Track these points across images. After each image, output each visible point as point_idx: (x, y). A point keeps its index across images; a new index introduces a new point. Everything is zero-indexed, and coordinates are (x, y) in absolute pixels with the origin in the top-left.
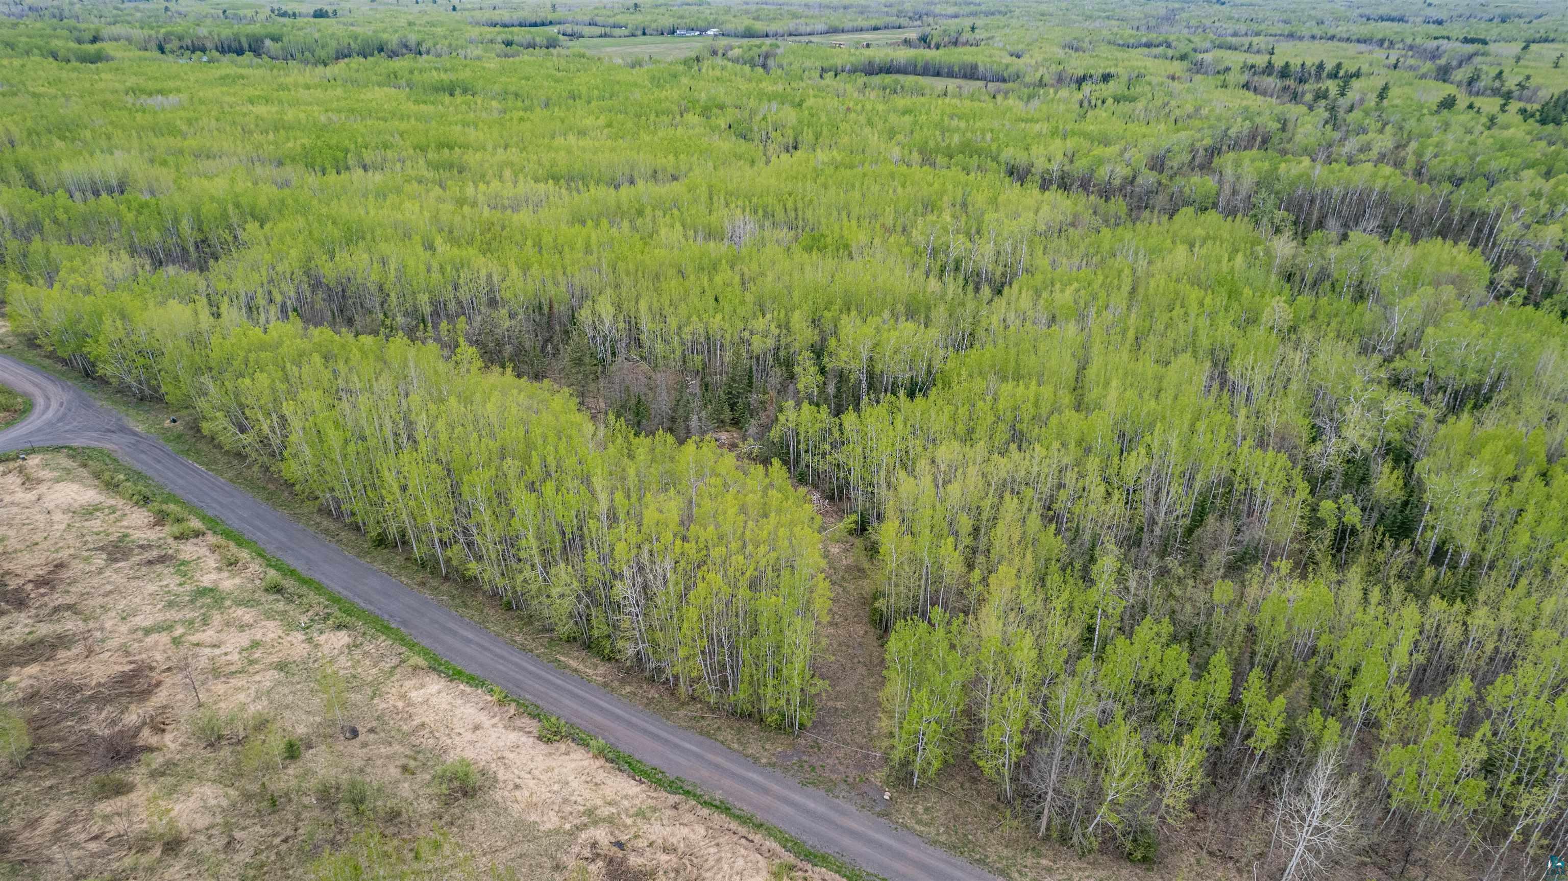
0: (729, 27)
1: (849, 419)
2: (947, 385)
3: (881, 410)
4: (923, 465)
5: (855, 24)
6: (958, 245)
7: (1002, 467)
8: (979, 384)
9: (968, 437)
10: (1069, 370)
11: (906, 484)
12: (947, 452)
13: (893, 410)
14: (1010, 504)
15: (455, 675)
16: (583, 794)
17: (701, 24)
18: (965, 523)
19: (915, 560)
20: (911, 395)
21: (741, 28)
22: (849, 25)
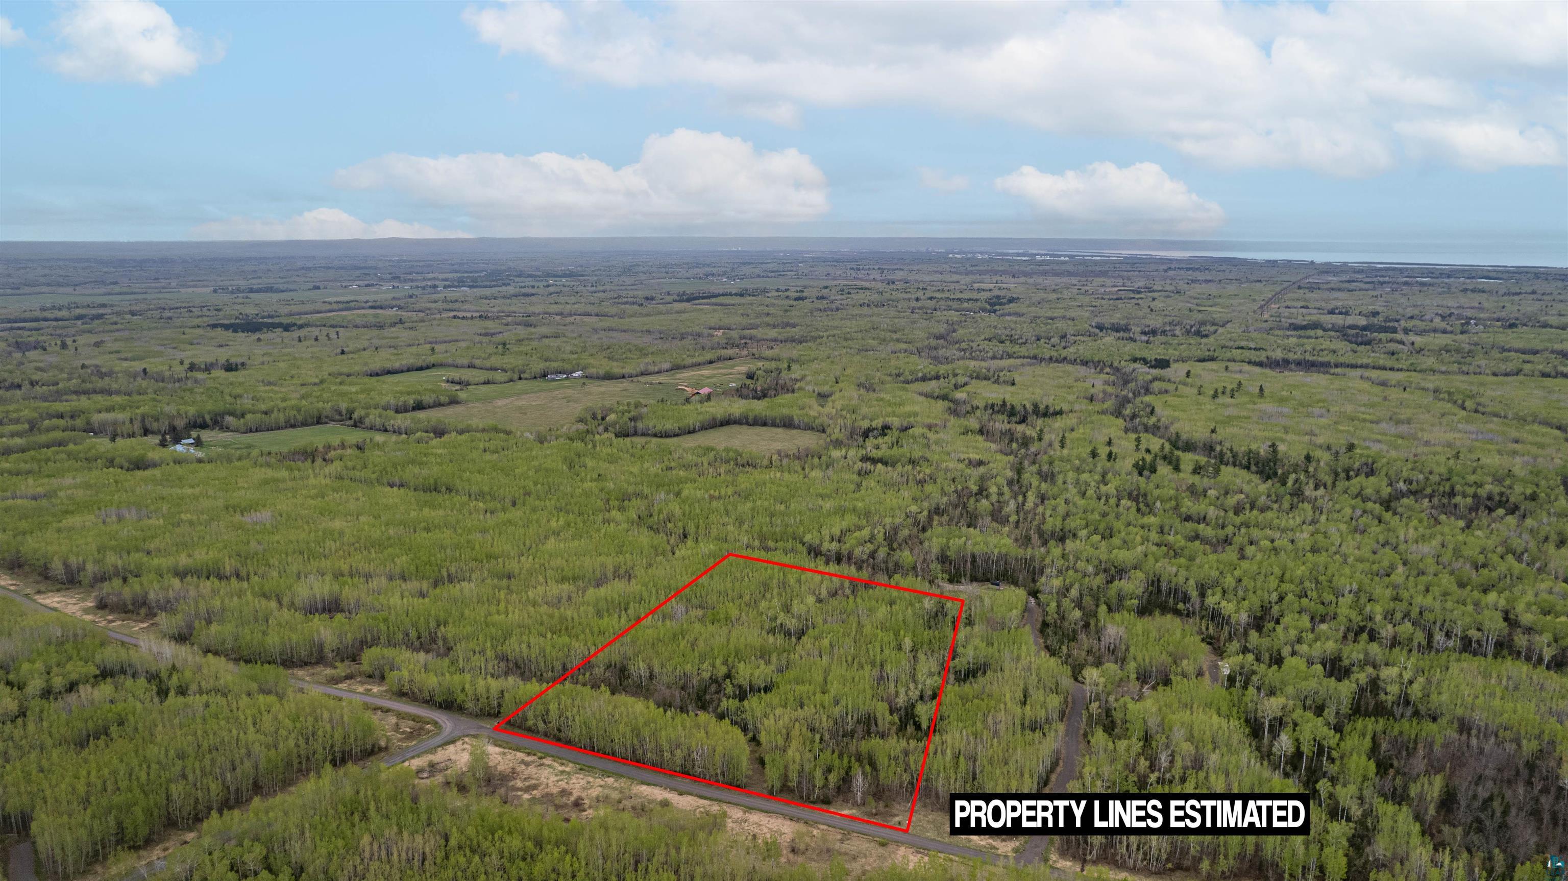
0: (593, 371)
1: (746, 703)
2: (778, 687)
3: (755, 699)
4: (771, 716)
5: (694, 360)
6: (782, 618)
7: (795, 715)
8: (789, 687)
9: (785, 706)
10: (820, 679)
11: (766, 722)
12: (778, 711)
13: (760, 699)
14: (797, 724)
15: (649, 784)
16: (695, 804)
17: (567, 367)
18: (784, 731)
19: (771, 742)
20: (765, 692)
21: (602, 372)
22: (689, 361)
